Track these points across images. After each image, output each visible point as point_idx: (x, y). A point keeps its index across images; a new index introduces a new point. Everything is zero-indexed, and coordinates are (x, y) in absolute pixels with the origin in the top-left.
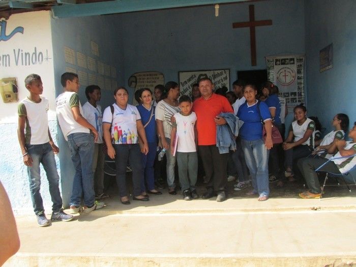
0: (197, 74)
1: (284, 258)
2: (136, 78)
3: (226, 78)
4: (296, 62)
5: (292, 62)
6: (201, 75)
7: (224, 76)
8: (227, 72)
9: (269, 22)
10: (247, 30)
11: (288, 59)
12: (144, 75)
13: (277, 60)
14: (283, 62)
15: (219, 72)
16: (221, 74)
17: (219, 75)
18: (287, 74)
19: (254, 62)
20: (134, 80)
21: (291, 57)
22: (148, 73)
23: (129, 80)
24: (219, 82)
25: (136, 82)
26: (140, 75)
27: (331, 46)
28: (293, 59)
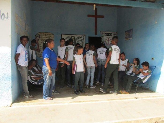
0: (70, 36)
1: (140, 120)
2: (39, 35)
3: (83, 39)
4: (113, 35)
5: (111, 35)
6: (72, 37)
7: (83, 38)
8: (84, 37)
9: (103, 17)
10: (94, 18)
11: (110, 34)
12: (44, 34)
13: (105, 34)
14: (108, 35)
15: (80, 36)
16: (81, 37)
17: (80, 37)
18: (109, 40)
19: (96, 33)
20: (38, 36)
21: (111, 33)
22: (46, 33)
23: (35, 36)
24: (80, 41)
25: (39, 37)
26: (42, 34)
27: (131, 30)
28: (112, 34)
